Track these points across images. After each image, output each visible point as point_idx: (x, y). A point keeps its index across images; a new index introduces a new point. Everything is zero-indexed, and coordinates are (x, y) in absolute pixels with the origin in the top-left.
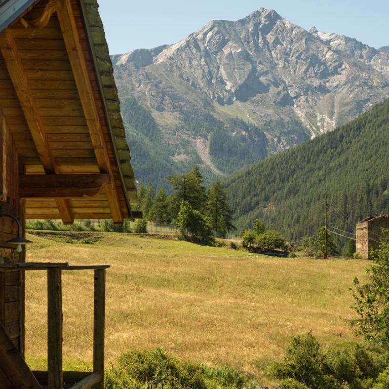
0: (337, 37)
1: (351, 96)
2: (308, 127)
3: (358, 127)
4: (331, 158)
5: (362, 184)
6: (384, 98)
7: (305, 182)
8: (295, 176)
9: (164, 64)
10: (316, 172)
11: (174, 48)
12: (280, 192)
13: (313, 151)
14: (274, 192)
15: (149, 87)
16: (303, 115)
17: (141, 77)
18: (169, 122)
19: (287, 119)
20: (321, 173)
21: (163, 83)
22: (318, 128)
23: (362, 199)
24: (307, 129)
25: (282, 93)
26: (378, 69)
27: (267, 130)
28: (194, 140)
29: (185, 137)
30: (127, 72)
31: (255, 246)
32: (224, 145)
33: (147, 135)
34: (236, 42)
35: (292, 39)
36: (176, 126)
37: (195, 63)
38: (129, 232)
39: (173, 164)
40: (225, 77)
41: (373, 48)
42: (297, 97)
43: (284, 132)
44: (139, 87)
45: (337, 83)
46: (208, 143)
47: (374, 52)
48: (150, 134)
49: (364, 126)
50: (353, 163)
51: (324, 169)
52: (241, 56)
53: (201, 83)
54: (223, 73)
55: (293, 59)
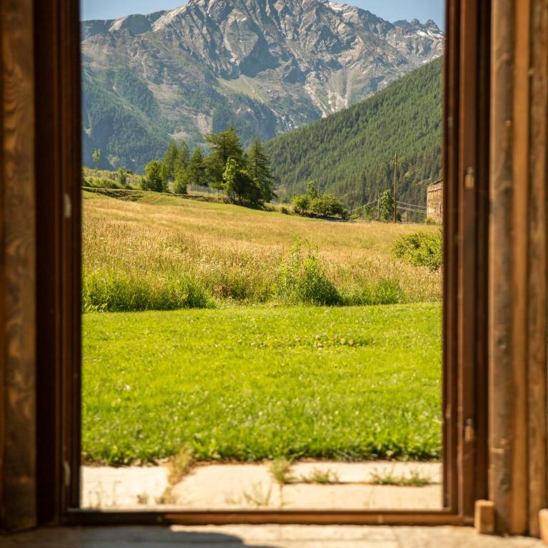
0: (350, 8)
1: (364, 73)
2: (318, 105)
3: (376, 105)
4: (347, 137)
5: (382, 165)
6: (399, 76)
7: (318, 163)
8: (307, 156)
9: (162, 32)
10: (330, 152)
11: (172, 15)
12: (291, 174)
13: (327, 129)
15: (145, 56)
16: (313, 92)
17: (137, 45)
18: (167, 97)
19: (296, 97)
20: (336, 153)
21: (161, 52)
22: (329, 107)
23: (381, 182)
24: (317, 107)
25: (291, 68)
26: (393, 44)
27: (274, 107)
28: (195, 117)
29: (185, 113)
30: (121, 40)
31: (309, 212)
32: (228, 123)
33: (143, 110)
34: (241, 10)
35: (301, 9)
36: (174, 100)
37: (196, 31)
39: (172, 141)
40: (229, 48)
41: (387, 22)
42: (308, 71)
43: (293, 111)
44: (134, 56)
45: (349, 58)
46: (211, 119)
47: (388, 27)
48: (147, 108)
49: (382, 104)
50: (371, 144)
51: (338, 149)
52: (247, 26)
53: (203, 54)
54: (227, 44)
55: (302, 30)
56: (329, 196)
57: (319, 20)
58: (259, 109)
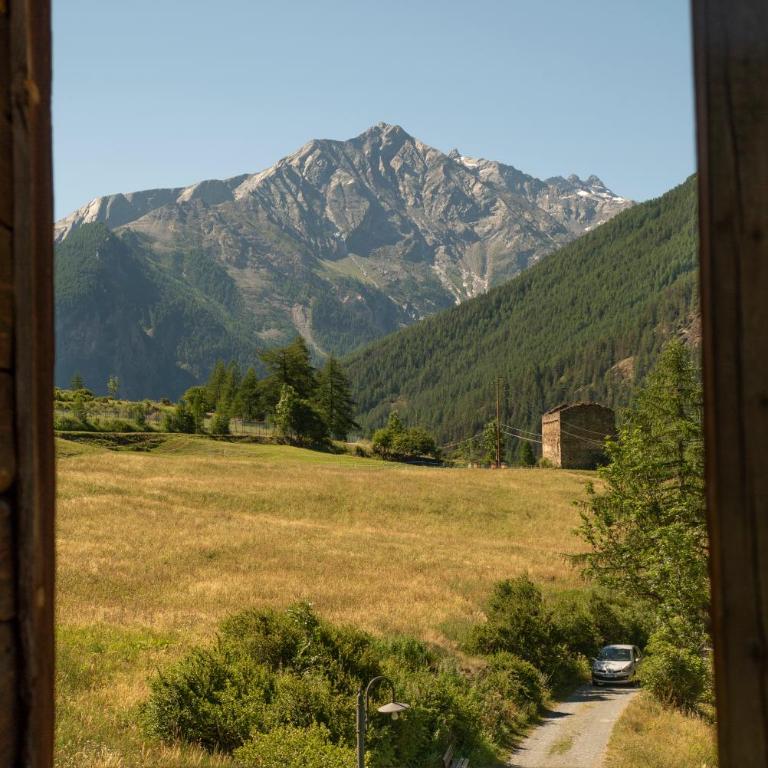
0: (488, 164)
1: (509, 246)
2: (450, 289)
3: (522, 287)
4: (485, 331)
5: (530, 367)
6: (555, 249)
7: (448, 365)
8: (434, 358)
9: (245, 201)
10: (464, 352)
11: (258, 178)
12: (414, 380)
13: (459, 321)
14: (405, 380)
15: (223, 234)
16: (443, 272)
17: (212, 219)
18: (252, 284)
19: (420, 279)
20: (471, 353)
21: (244, 228)
22: (464, 290)
23: (529, 390)
24: (449, 292)
25: (413, 242)
26: (545, 207)
27: (392, 294)
28: (289, 309)
29: (276, 304)
30: (191, 213)
31: (392, 451)
32: (333, 315)
33: (221, 302)
34: (346, 170)
35: (425, 167)
36: (262, 288)
37: (290, 199)
38: (203, 432)
39: (259, 341)
40: (332, 218)
41: (537, 180)
42: (436, 245)
43: (417, 297)
44: (209, 233)
45: (489, 227)
46: (309, 311)
47: (538, 186)
48: (226, 300)
49: (529, 286)
50: (516, 339)
51: (474, 348)
52: (354, 191)
53: (298, 226)
54: (329, 213)
55: (427, 194)
56: (417, 431)
57: (448, 179)
58: (373, 297)
